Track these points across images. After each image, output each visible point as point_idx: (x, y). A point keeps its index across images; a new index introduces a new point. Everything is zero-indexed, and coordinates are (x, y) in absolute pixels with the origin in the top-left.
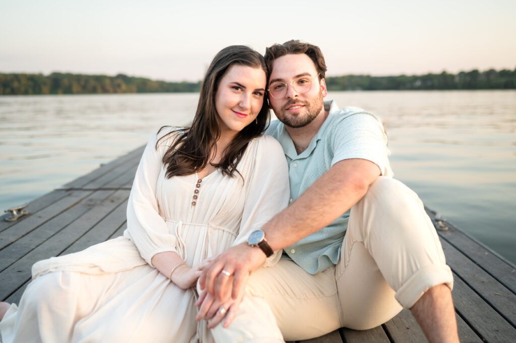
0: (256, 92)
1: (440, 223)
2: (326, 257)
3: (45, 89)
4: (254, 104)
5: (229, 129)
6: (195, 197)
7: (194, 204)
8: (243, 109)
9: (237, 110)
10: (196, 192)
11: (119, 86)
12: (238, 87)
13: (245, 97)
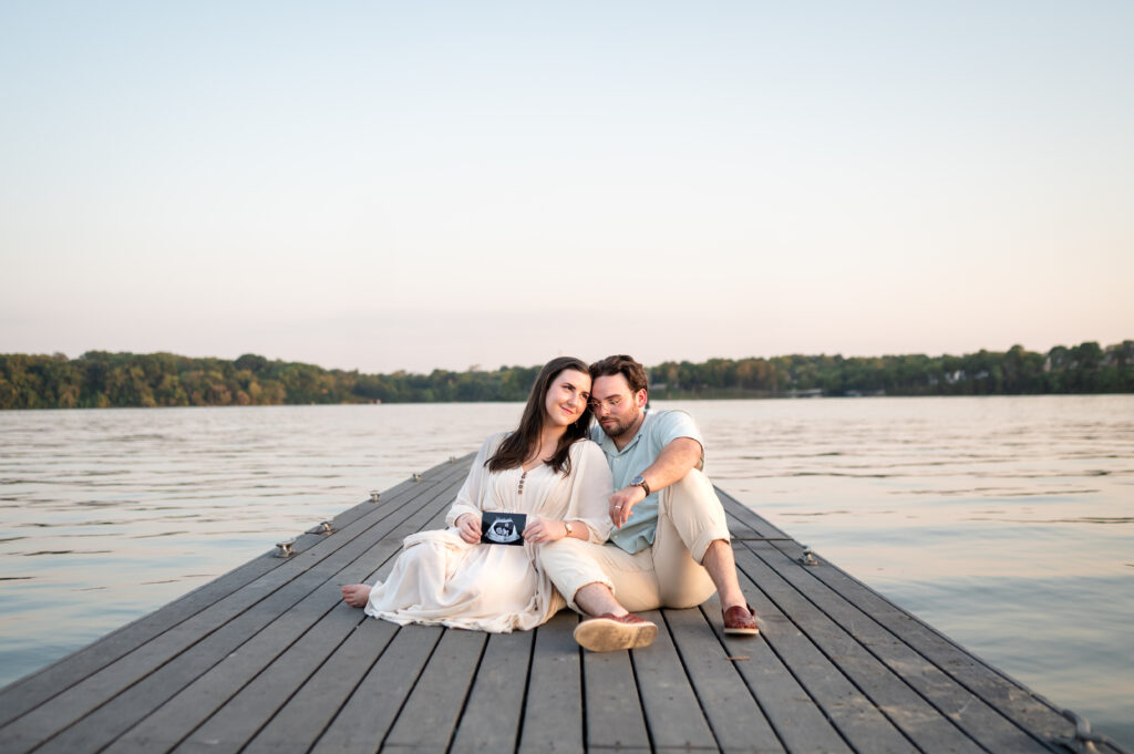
0: (584, 394)
1: (809, 556)
2: (643, 537)
3: (67, 393)
4: (581, 404)
5: (558, 425)
6: (521, 487)
7: (520, 492)
8: (571, 406)
9: (565, 406)
10: (521, 482)
11: (245, 385)
12: (571, 388)
13: (574, 396)
